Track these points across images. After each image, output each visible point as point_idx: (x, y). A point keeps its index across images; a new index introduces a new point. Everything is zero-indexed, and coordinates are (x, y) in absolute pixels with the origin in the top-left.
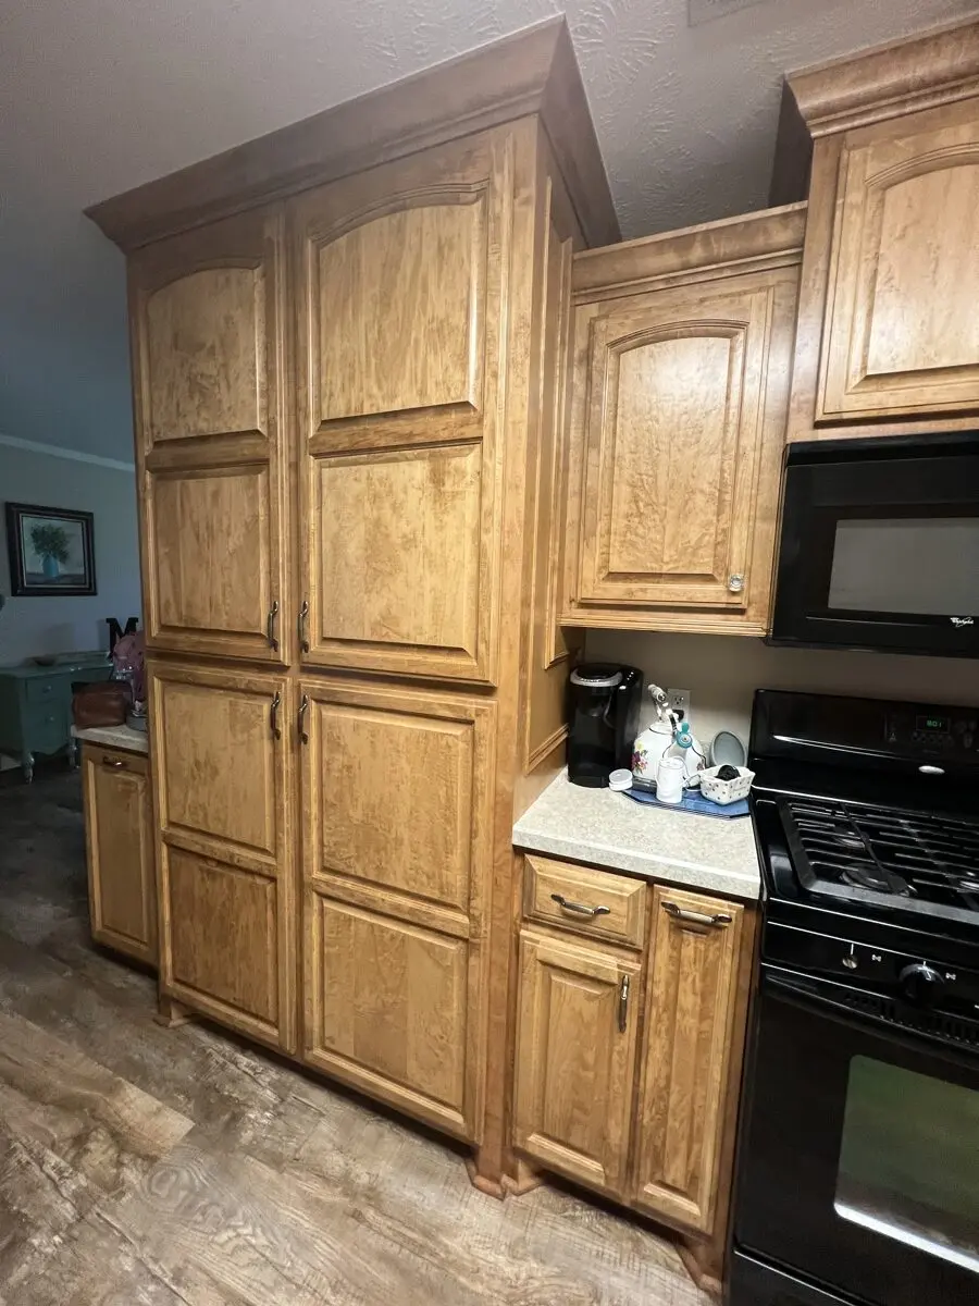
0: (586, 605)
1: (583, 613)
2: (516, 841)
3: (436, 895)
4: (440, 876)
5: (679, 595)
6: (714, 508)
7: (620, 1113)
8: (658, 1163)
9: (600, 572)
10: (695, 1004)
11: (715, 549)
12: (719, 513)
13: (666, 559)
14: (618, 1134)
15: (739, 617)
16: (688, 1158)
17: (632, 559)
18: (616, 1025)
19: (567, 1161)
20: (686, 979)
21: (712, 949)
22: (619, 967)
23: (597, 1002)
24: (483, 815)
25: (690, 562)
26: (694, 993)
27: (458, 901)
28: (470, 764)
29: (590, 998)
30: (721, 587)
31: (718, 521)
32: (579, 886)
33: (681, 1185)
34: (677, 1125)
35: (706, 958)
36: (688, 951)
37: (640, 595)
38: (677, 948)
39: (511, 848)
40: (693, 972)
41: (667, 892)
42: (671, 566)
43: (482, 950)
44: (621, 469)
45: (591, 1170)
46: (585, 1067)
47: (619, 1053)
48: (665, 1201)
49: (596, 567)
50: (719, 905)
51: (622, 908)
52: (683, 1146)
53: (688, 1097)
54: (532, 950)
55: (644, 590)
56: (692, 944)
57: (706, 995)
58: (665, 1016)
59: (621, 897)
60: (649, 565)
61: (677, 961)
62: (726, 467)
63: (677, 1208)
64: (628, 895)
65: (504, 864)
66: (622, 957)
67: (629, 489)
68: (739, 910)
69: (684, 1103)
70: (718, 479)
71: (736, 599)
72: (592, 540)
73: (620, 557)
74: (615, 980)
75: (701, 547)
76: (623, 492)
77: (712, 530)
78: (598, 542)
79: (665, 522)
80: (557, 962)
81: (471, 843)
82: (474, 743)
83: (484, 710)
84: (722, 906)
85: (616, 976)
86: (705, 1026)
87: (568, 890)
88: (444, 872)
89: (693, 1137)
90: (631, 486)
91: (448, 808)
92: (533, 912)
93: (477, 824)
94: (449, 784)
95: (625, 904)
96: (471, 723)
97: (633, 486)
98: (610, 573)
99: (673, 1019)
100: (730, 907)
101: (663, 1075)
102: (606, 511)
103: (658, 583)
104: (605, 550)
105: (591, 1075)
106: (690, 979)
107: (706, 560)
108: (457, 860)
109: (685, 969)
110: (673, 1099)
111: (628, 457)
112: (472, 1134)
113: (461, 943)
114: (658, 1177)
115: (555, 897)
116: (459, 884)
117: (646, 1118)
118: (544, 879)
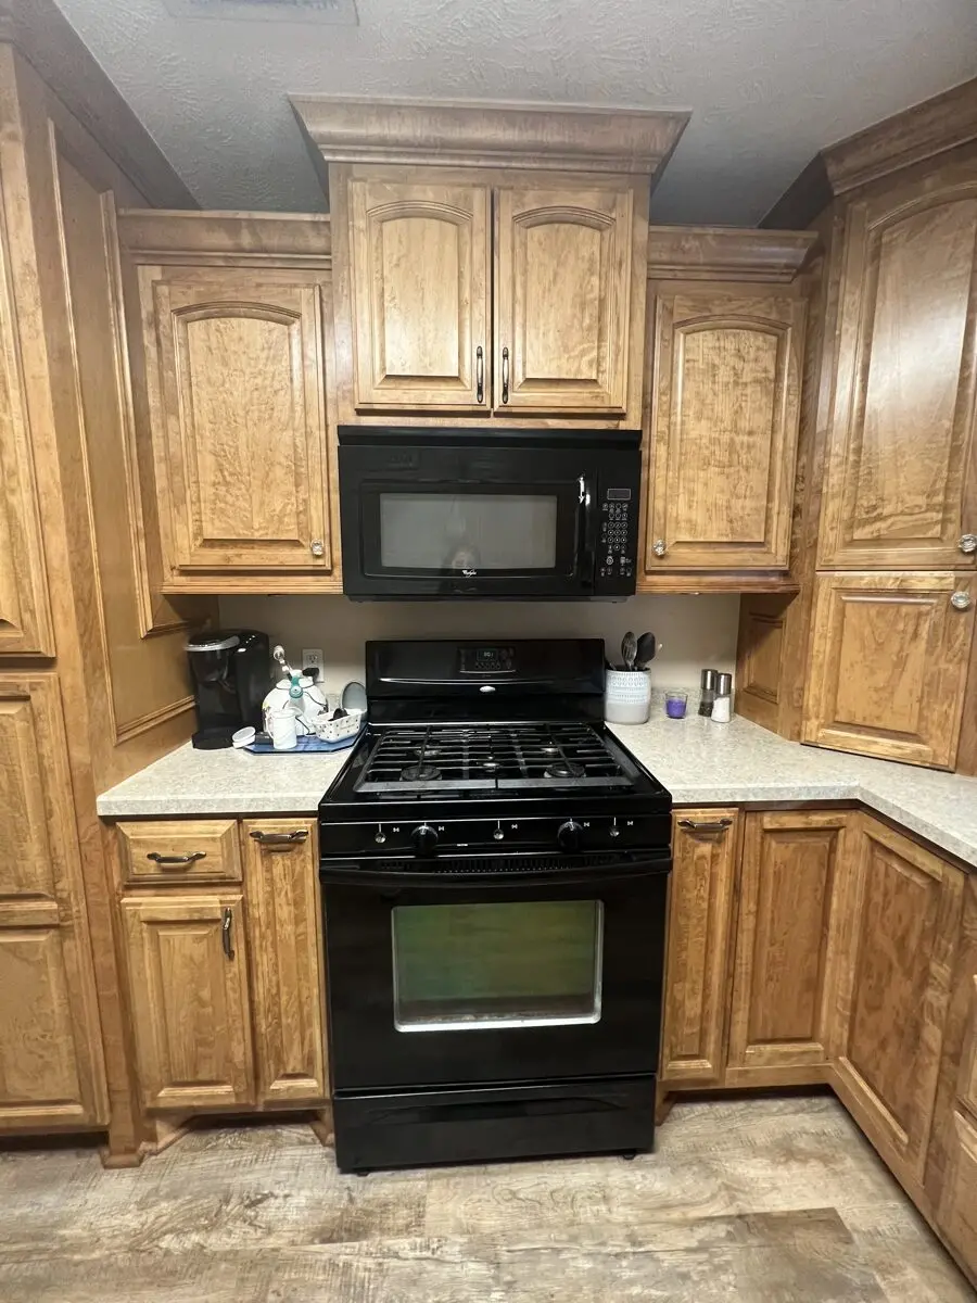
0: (186, 572)
1: (183, 580)
2: (101, 812)
3: (15, 890)
4: (16, 868)
5: (270, 560)
6: (292, 480)
7: (240, 1034)
8: (280, 1061)
9: (196, 539)
10: (290, 912)
11: (298, 516)
12: (297, 485)
13: (256, 526)
14: (240, 1052)
15: (328, 578)
16: (303, 1044)
17: (224, 525)
18: (226, 956)
19: (199, 1097)
20: (279, 895)
21: (298, 861)
22: (221, 902)
23: (205, 942)
24: (58, 792)
25: (278, 529)
26: (289, 904)
27: (41, 889)
28: (34, 743)
29: (198, 939)
30: (307, 551)
31: (297, 492)
32: (172, 840)
33: (299, 1069)
34: (289, 1020)
35: (293, 871)
36: (278, 870)
37: (236, 561)
38: (269, 870)
39: (98, 820)
40: (284, 886)
41: (254, 823)
42: (261, 532)
43: (77, 931)
44: (202, 437)
45: (222, 1094)
46: (202, 1004)
47: (231, 979)
48: (289, 1088)
49: (191, 535)
50: (297, 823)
51: (215, 848)
52: (297, 1036)
53: (296, 993)
54: (135, 913)
55: (240, 556)
56: (281, 862)
57: (298, 903)
58: (269, 932)
59: (214, 839)
60: (241, 532)
61: (271, 881)
62: (299, 444)
63: (298, 1090)
64: (219, 835)
65: (91, 838)
66: (223, 894)
67: (213, 457)
68: (312, 823)
69: (293, 999)
70: (291, 452)
71: (320, 562)
72: (182, 508)
73: (213, 524)
74: (219, 915)
75: (285, 515)
76: (208, 461)
77: (293, 500)
78: (190, 509)
79: (251, 491)
80: (163, 917)
81: (47, 825)
82: (34, 719)
83: (39, 683)
84: (301, 823)
85: (219, 911)
86: (301, 929)
87: (163, 845)
88: (19, 862)
89: (304, 1025)
90: (214, 454)
91: (12, 793)
92: (131, 877)
93: (51, 803)
94: (10, 769)
95: (219, 844)
96: (27, 699)
97: (215, 454)
98: (205, 540)
99: (275, 933)
100: (306, 823)
101: (274, 983)
102: (193, 479)
103: (253, 548)
104: (197, 517)
105: (210, 1010)
106: (283, 893)
107: (291, 527)
108: (33, 848)
109: (279, 886)
110: (284, 999)
111: (208, 426)
112: (93, 1118)
113: (52, 932)
114: (282, 1072)
115: (151, 856)
116: (39, 871)
117: (263, 1027)
118: (138, 842)
